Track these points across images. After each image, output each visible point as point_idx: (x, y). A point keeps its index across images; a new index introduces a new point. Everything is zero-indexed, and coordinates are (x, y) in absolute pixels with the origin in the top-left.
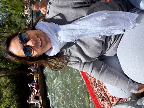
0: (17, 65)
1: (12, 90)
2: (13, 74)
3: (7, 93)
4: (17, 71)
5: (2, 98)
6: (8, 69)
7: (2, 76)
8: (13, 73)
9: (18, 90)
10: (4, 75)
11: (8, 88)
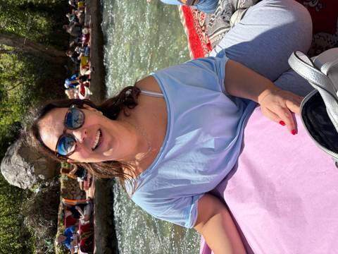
0: (40, 31)
1: (29, 87)
2: (30, 50)
3: (15, 94)
4: (40, 44)
5: (4, 102)
6: (18, 36)
7: (4, 51)
8: (31, 48)
9: (41, 90)
10: (9, 48)
11: (18, 82)
